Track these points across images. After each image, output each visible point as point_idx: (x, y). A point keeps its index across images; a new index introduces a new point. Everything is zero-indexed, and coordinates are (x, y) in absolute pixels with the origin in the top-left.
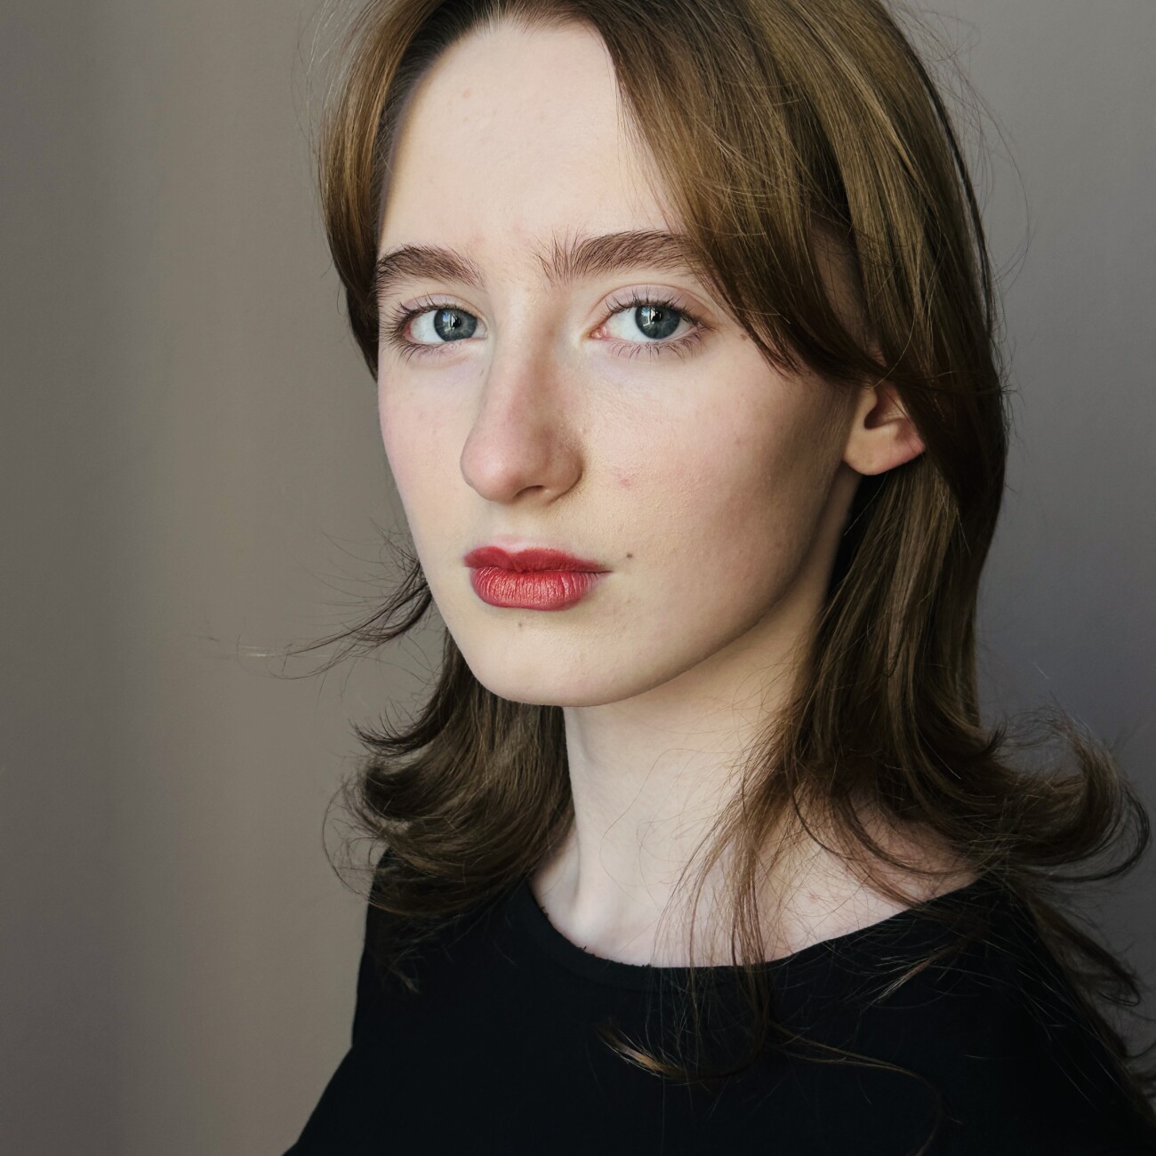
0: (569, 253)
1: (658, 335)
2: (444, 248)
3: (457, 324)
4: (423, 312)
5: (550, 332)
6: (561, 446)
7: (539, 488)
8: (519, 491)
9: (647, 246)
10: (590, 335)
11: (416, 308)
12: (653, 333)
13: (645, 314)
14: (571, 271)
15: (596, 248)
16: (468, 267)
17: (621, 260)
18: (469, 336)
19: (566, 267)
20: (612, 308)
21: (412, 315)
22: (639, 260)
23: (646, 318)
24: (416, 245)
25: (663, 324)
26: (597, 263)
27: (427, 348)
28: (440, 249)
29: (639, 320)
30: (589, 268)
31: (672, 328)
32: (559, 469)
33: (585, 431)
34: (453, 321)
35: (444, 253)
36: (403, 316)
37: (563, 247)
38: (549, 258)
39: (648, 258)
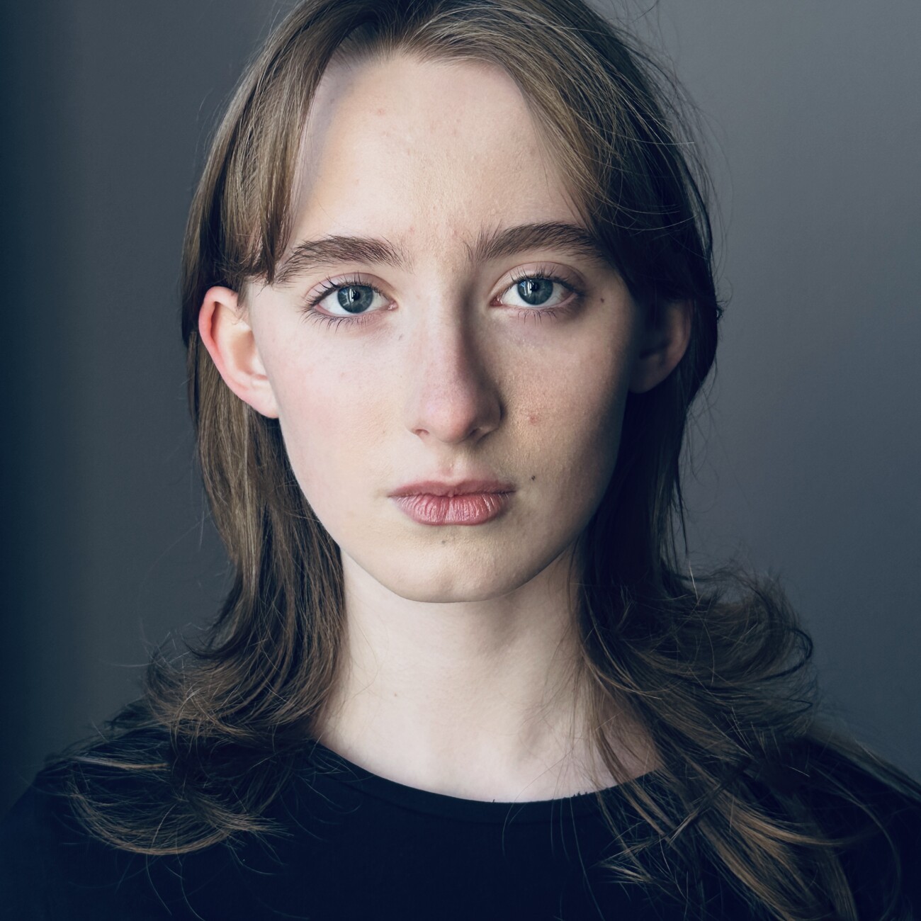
1: (536, 302)
2: (377, 237)
14: (488, 255)
28: (372, 238)
29: (520, 292)
31: (548, 295)
33: (501, 382)
35: (375, 242)
39: (550, 243)
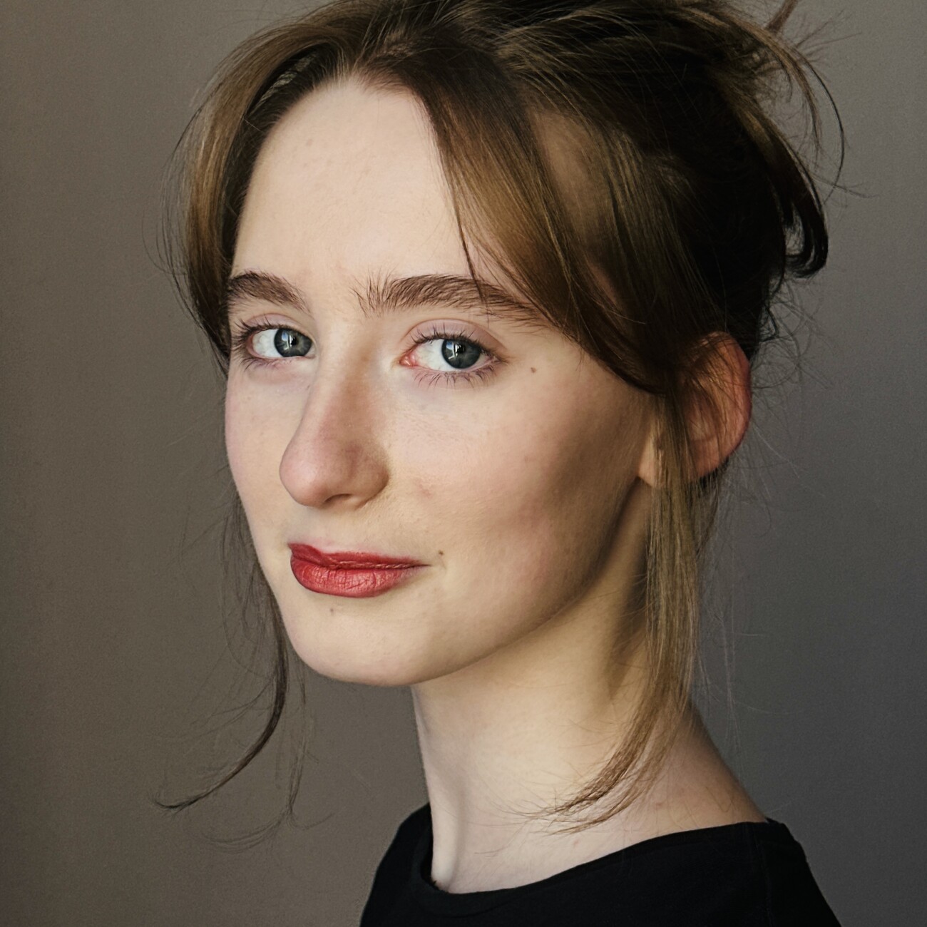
0: (381, 290)
1: (462, 365)
2: (279, 276)
3: (295, 342)
4: (261, 330)
5: (364, 358)
6: (366, 459)
7: (347, 496)
8: (327, 499)
9: (446, 288)
10: (400, 362)
11: (255, 326)
12: (456, 364)
13: (450, 347)
14: (382, 306)
15: (403, 288)
16: (296, 294)
17: (424, 299)
18: (302, 354)
19: (378, 301)
20: (416, 339)
21: (251, 331)
22: (440, 299)
23: (451, 351)
24: (257, 271)
25: (466, 357)
26: (405, 300)
27: (264, 361)
28: (276, 277)
29: (445, 353)
30: (398, 304)
31: (474, 359)
32: (364, 479)
33: (390, 446)
34: (291, 339)
35: (278, 281)
36: (245, 331)
37: (376, 284)
38: (364, 294)
39: (448, 298)
